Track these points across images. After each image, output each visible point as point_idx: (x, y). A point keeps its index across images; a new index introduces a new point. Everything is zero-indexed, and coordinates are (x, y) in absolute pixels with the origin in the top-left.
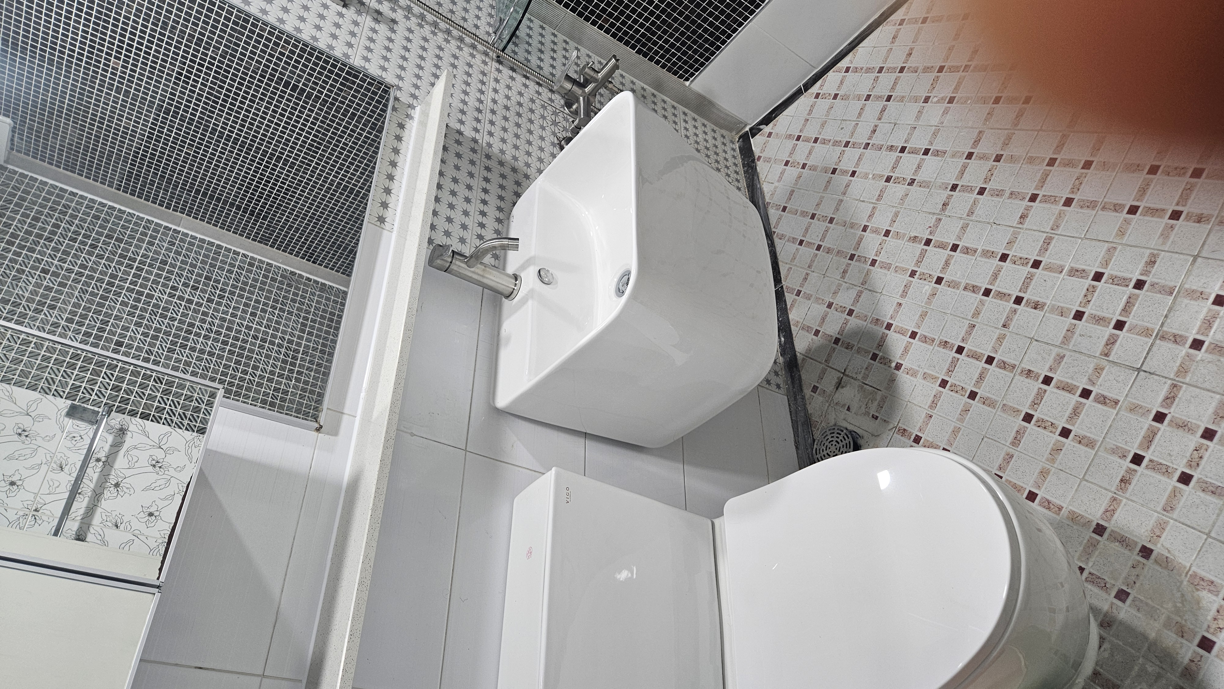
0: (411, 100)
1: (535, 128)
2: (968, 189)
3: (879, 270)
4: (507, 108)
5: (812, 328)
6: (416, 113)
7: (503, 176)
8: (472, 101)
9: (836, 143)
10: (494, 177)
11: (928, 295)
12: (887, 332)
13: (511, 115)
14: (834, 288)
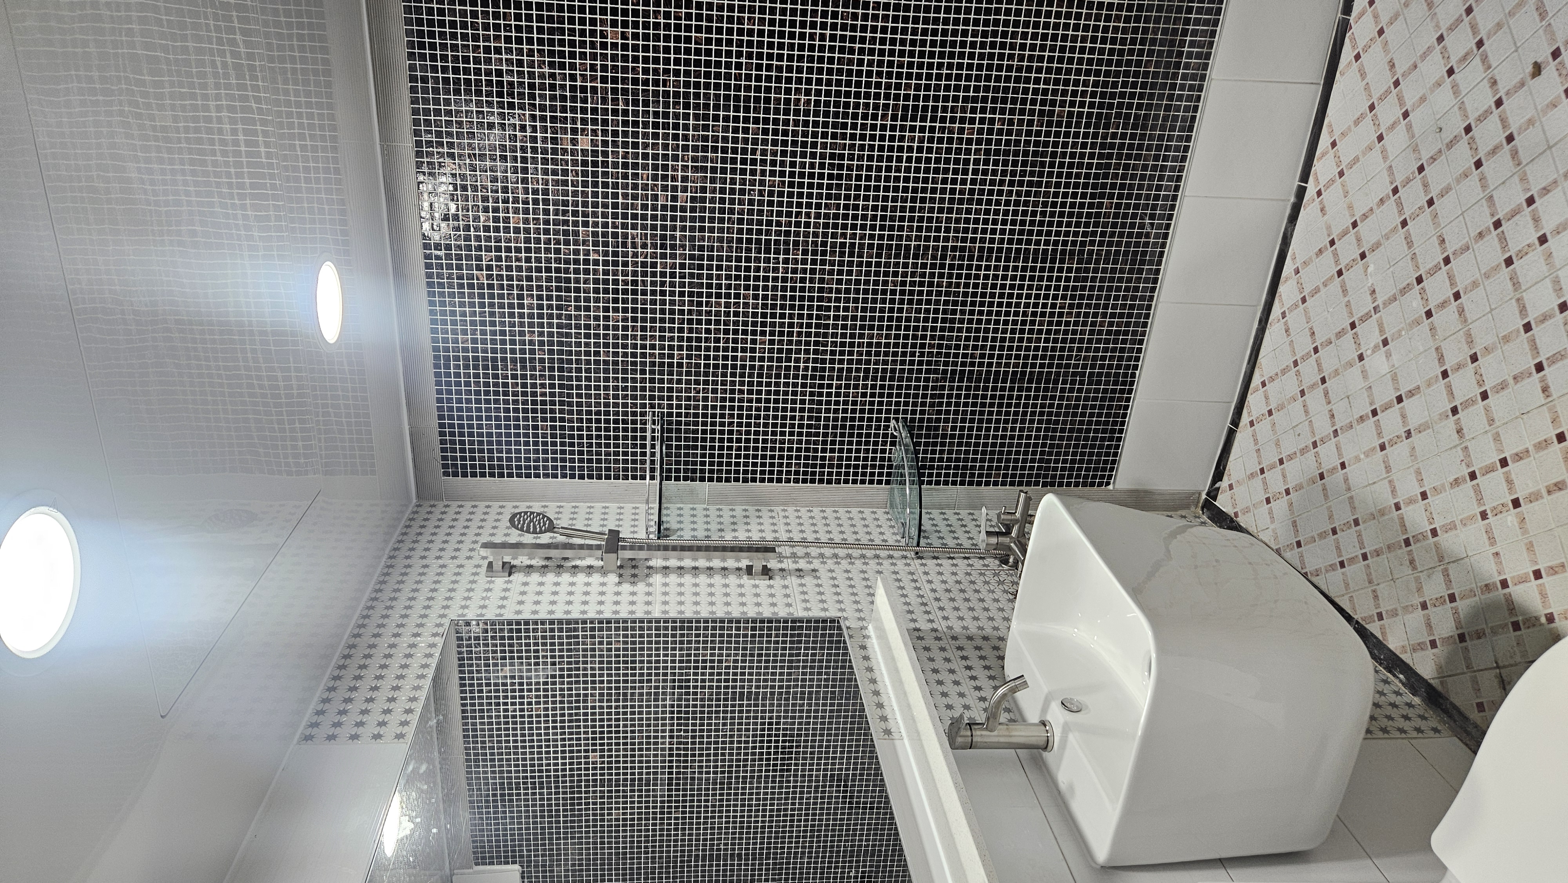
0: (860, 624)
1: (984, 594)
2: (1469, 403)
3: (1446, 535)
4: (948, 591)
5: (1423, 643)
6: (871, 631)
7: (978, 648)
8: (913, 599)
9: (1303, 451)
10: (970, 652)
11: (1516, 524)
12: (1506, 591)
13: (955, 594)
14: (1413, 586)
